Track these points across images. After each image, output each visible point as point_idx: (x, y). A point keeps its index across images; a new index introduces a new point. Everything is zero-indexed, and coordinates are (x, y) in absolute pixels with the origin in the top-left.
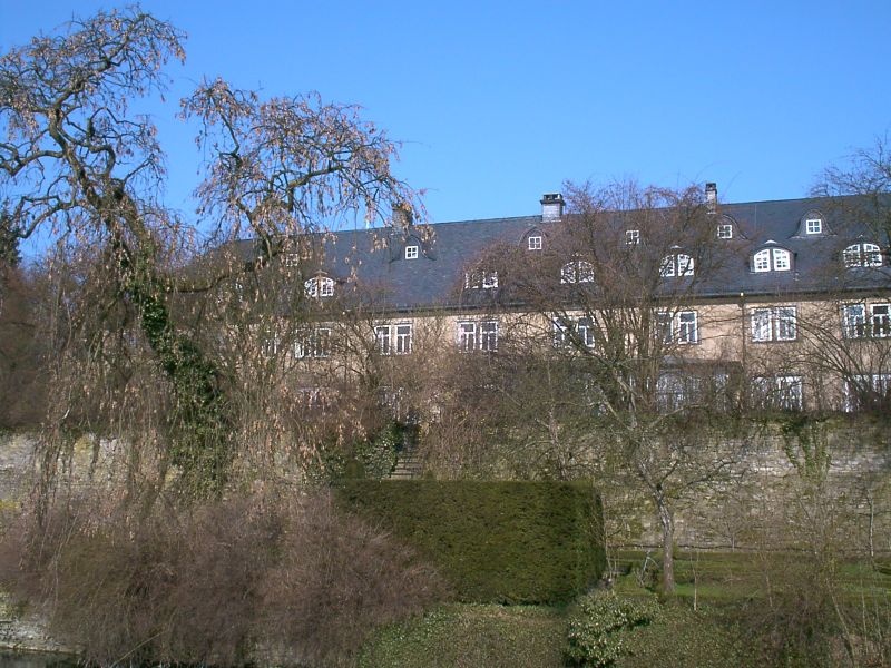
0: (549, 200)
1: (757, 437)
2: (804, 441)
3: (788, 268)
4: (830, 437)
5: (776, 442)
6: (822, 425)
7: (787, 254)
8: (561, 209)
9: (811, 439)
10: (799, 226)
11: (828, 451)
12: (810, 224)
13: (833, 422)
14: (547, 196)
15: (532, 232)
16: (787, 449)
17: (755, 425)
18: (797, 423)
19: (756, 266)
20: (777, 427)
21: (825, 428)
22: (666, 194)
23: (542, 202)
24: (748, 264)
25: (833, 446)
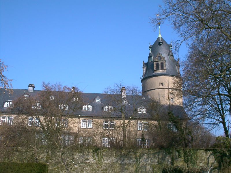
0: (31, 86)
1: (86, 153)
2: (98, 154)
3: (91, 110)
4: (104, 153)
5: (91, 154)
6: (102, 150)
7: (91, 106)
8: (34, 89)
9: (100, 154)
10: (94, 100)
11: (103, 157)
12: (97, 100)
13: (105, 150)
14: (30, 85)
15: (25, 94)
16: (93, 156)
17: (86, 150)
18: (97, 149)
19: (83, 109)
20: (91, 150)
21: (103, 151)
22: (68, 89)
23: (29, 86)
24: (81, 108)
25: (105, 156)
